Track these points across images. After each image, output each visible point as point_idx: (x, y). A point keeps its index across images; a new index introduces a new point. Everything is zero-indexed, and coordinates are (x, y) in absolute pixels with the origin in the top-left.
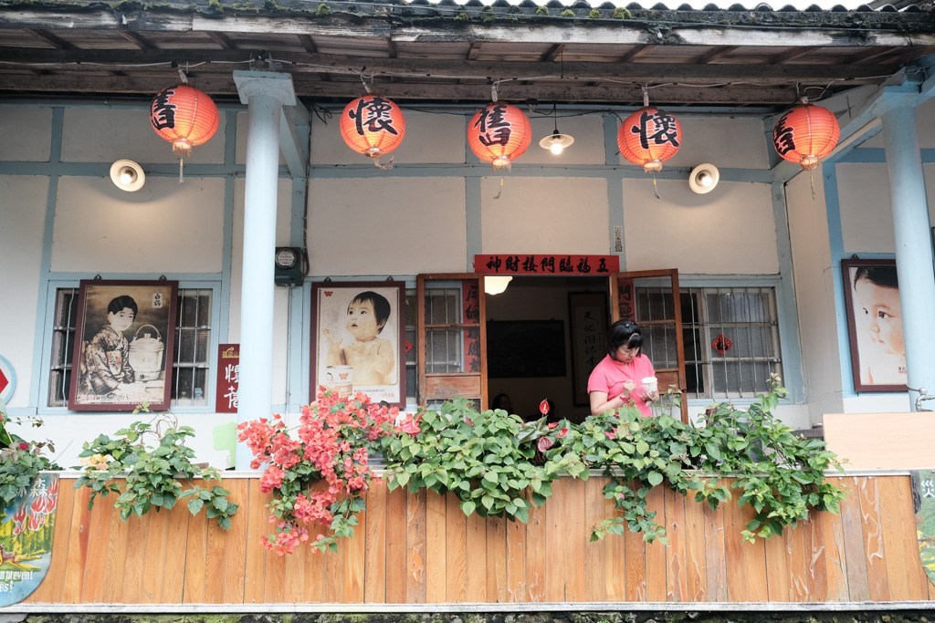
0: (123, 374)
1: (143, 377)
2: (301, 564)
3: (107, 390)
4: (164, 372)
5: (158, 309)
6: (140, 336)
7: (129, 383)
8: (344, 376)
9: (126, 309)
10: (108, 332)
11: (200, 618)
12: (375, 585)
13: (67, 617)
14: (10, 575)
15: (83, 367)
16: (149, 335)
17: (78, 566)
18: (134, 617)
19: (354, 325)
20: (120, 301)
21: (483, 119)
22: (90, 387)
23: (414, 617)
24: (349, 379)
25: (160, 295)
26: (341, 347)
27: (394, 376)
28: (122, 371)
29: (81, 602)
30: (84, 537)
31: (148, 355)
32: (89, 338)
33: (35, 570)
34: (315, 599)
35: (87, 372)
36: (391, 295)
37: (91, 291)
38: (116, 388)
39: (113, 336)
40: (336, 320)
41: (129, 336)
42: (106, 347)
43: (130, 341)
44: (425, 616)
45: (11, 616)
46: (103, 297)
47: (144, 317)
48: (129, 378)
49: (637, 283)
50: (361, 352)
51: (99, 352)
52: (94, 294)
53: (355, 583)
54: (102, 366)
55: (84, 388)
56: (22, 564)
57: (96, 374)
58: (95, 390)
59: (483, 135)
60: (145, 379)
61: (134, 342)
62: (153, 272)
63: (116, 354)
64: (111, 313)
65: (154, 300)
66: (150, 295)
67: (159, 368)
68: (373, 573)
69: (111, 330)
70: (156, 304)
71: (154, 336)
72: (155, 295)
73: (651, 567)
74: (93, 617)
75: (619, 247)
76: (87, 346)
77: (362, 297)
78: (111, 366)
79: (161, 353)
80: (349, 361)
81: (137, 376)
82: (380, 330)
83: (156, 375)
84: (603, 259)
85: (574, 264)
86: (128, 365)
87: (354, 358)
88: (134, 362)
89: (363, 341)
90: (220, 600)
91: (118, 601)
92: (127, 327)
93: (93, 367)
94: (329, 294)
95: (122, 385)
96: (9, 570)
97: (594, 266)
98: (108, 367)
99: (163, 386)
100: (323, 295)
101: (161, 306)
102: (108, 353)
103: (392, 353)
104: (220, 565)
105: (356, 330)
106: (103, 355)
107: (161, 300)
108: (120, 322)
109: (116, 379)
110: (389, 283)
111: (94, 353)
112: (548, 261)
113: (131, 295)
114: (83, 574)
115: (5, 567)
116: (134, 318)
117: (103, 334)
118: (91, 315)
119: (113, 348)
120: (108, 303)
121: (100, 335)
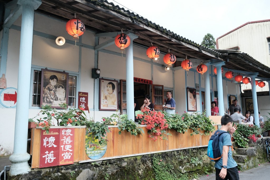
0: (55, 98)
1: (60, 99)
2: (151, 144)
3: (50, 102)
4: (66, 98)
5: (63, 80)
6: (59, 87)
7: (56, 101)
8: (106, 102)
9: (55, 79)
10: (50, 85)
11: (135, 157)
12: (162, 148)
13: (111, 160)
14: (99, 151)
15: (44, 95)
16: (61, 87)
17: (112, 148)
18: (124, 158)
19: (108, 90)
20: (53, 77)
21: (171, 56)
22: (46, 101)
23: (167, 152)
24: (107, 103)
25: (64, 76)
26: (106, 95)
27: (116, 103)
28: (54, 97)
29: (114, 156)
30: (113, 141)
31: (61, 93)
32: (45, 86)
33: (104, 150)
34: (154, 151)
35: (45, 96)
36: (115, 83)
37: (45, 72)
38: (53, 102)
39: (51, 87)
40: (104, 88)
41: (56, 87)
42: (50, 90)
43: (56, 88)
44: (169, 152)
45: (99, 161)
46: (48, 75)
47: (59, 82)
48: (56, 99)
49: (155, 87)
50: (109, 97)
51: (48, 91)
52: (46, 73)
53: (159, 147)
54: (49, 95)
55: (44, 101)
56: (101, 149)
57: (47, 97)
58: (47, 102)
59: (171, 59)
60: (61, 100)
61: (57, 89)
62: (62, 69)
63: (52, 92)
64: (51, 80)
65: (62, 77)
66: (61, 76)
67: (64, 97)
68: (161, 145)
69: (51, 85)
70: (63, 79)
71: (63, 88)
72: (62, 76)
73: (194, 141)
74: (116, 159)
75: (152, 79)
76: (44, 89)
77: (110, 83)
78: (51, 95)
79: (65, 93)
80: (107, 99)
81: (59, 99)
82: (113, 92)
83: (64, 99)
84: (150, 81)
85: (146, 81)
86: (56, 95)
87: (108, 98)
88: (58, 95)
89: (110, 94)
90: (139, 153)
91: (121, 155)
92: (55, 84)
93: (46, 95)
94: (103, 82)
95: (54, 101)
96: (98, 150)
97: (149, 82)
98: (50, 96)
99: (66, 102)
100: (102, 82)
101: (64, 80)
102: (50, 91)
103: (115, 98)
104: (138, 145)
105: (108, 91)
106: (49, 92)
107: (64, 78)
108: (53, 83)
109: (53, 99)
110: (115, 81)
111: (46, 91)
112: (142, 80)
113: (56, 75)
114: (114, 150)
115: (97, 150)
116: (57, 82)
117: (49, 86)
118: (45, 80)
119: (51, 90)
120: (50, 77)
121: (48, 86)
